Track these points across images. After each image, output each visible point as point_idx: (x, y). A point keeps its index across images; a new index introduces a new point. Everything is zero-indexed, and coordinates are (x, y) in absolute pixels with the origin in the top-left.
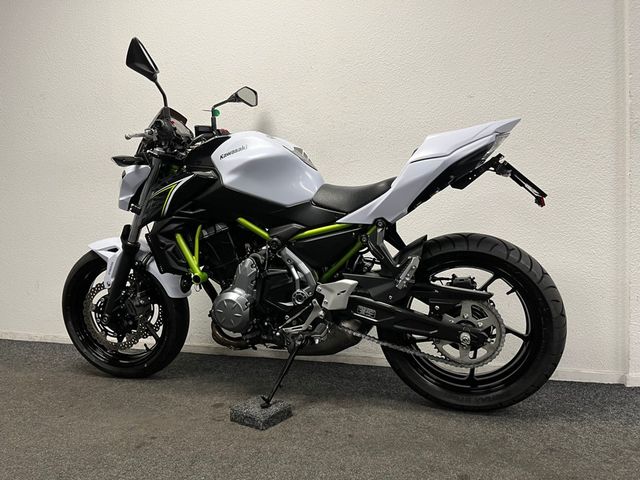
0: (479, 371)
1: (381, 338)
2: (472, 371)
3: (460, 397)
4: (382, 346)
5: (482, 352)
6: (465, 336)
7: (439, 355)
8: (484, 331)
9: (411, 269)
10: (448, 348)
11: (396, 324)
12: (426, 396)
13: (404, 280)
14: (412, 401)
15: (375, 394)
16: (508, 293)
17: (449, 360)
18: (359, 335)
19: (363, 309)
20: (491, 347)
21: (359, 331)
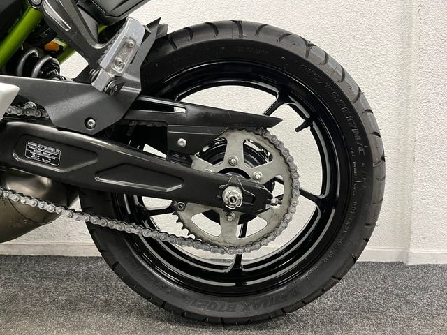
0: (250, 257)
1: (85, 210)
2: (239, 258)
3: (219, 303)
4: (89, 224)
5: (257, 225)
6: (233, 193)
7: (185, 233)
8: (265, 185)
9: (125, 45)
10: (201, 221)
11: (98, 173)
12: (163, 305)
13: (109, 69)
14: (141, 312)
15: (84, 305)
16: (298, 129)
17: (200, 240)
18: (49, 208)
19: (36, 149)
20: (274, 215)
21: (49, 198)
